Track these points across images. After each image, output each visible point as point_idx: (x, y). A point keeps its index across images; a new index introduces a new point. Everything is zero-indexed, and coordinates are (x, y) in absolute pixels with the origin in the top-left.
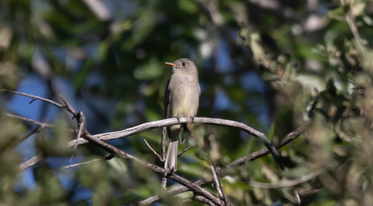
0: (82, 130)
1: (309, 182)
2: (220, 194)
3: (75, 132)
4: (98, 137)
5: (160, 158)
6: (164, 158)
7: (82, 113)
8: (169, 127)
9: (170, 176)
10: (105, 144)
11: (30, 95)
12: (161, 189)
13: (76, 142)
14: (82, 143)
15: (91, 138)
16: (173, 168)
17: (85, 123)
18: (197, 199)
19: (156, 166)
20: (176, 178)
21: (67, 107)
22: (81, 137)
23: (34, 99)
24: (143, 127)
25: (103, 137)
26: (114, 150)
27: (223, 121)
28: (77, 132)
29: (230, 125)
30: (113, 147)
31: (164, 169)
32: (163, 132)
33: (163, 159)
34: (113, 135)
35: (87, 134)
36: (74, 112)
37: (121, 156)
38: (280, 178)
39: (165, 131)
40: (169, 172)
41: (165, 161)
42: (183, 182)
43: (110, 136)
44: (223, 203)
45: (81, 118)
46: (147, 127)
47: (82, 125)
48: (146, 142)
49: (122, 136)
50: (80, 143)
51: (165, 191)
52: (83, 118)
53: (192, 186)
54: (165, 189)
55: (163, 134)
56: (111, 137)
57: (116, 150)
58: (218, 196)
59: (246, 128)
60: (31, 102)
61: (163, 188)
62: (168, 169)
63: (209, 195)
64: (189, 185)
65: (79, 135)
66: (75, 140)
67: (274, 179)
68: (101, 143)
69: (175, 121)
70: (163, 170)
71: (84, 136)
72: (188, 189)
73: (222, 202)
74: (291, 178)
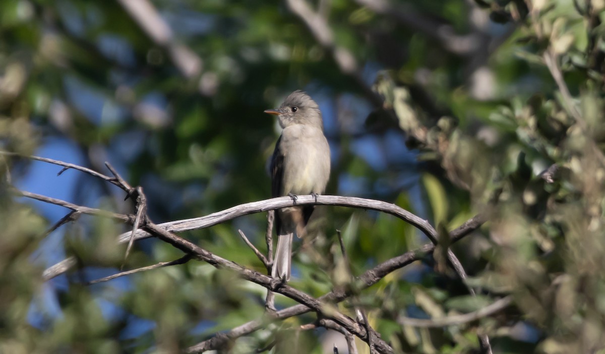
0: (141, 217)
1: (493, 315)
2: (359, 317)
3: (130, 219)
4: (167, 228)
5: (265, 260)
6: (271, 260)
7: (140, 190)
8: (277, 210)
9: (279, 289)
10: (178, 239)
11: (58, 162)
12: (267, 308)
13: (131, 235)
14: (140, 236)
15: (155, 230)
16: (284, 276)
17: (145, 205)
18: (323, 324)
19: (258, 273)
20: (290, 291)
21: (117, 180)
22: (140, 227)
23: (66, 168)
24: (238, 211)
25: (175, 226)
26: (192, 248)
27: (363, 202)
28: (133, 220)
29: (374, 207)
30: (190, 243)
31: (272, 278)
32: (269, 218)
33: (269, 261)
34: (189, 224)
35: (149, 223)
36: (128, 187)
37: (204, 257)
38: (446, 311)
39: (271, 217)
40: (280, 282)
41: (272, 265)
42: (300, 298)
43: (185, 226)
44: (364, 330)
45: (139, 197)
46: (244, 211)
47: (141, 208)
48: (242, 234)
49: (204, 225)
50: (138, 236)
51: (273, 312)
52: (142, 197)
53: (315, 305)
54: (273, 308)
55: (270, 221)
56: (187, 227)
57: (194, 247)
58: (355, 321)
59: (399, 212)
60: (60, 173)
61: (269, 307)
62: (278, 278)
63: (342, 319)
64: (311, 302)
65: (137, 224)
66: (131, 232)
67: (436, 313)
68: (172, 236)
69: (287, 201)
70: (270, 279)
71: (144, 226)
72: (309, 308)
73: (361, 330)
74: (463, 312)
